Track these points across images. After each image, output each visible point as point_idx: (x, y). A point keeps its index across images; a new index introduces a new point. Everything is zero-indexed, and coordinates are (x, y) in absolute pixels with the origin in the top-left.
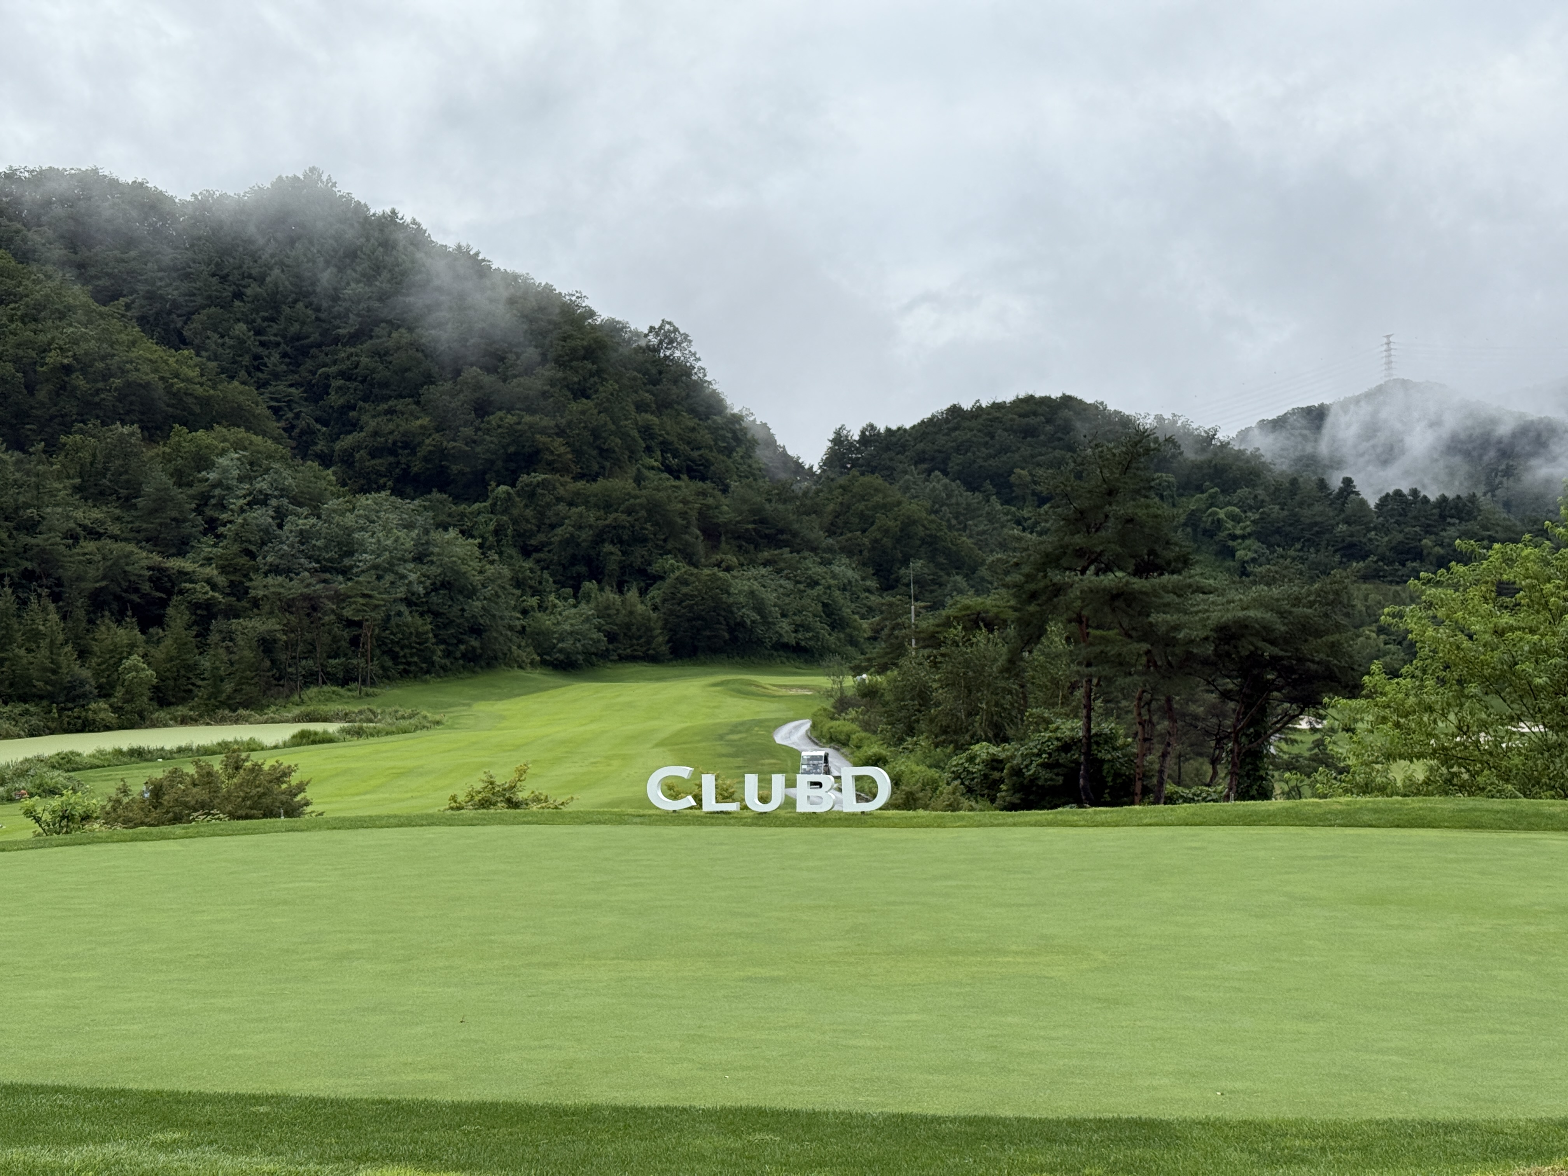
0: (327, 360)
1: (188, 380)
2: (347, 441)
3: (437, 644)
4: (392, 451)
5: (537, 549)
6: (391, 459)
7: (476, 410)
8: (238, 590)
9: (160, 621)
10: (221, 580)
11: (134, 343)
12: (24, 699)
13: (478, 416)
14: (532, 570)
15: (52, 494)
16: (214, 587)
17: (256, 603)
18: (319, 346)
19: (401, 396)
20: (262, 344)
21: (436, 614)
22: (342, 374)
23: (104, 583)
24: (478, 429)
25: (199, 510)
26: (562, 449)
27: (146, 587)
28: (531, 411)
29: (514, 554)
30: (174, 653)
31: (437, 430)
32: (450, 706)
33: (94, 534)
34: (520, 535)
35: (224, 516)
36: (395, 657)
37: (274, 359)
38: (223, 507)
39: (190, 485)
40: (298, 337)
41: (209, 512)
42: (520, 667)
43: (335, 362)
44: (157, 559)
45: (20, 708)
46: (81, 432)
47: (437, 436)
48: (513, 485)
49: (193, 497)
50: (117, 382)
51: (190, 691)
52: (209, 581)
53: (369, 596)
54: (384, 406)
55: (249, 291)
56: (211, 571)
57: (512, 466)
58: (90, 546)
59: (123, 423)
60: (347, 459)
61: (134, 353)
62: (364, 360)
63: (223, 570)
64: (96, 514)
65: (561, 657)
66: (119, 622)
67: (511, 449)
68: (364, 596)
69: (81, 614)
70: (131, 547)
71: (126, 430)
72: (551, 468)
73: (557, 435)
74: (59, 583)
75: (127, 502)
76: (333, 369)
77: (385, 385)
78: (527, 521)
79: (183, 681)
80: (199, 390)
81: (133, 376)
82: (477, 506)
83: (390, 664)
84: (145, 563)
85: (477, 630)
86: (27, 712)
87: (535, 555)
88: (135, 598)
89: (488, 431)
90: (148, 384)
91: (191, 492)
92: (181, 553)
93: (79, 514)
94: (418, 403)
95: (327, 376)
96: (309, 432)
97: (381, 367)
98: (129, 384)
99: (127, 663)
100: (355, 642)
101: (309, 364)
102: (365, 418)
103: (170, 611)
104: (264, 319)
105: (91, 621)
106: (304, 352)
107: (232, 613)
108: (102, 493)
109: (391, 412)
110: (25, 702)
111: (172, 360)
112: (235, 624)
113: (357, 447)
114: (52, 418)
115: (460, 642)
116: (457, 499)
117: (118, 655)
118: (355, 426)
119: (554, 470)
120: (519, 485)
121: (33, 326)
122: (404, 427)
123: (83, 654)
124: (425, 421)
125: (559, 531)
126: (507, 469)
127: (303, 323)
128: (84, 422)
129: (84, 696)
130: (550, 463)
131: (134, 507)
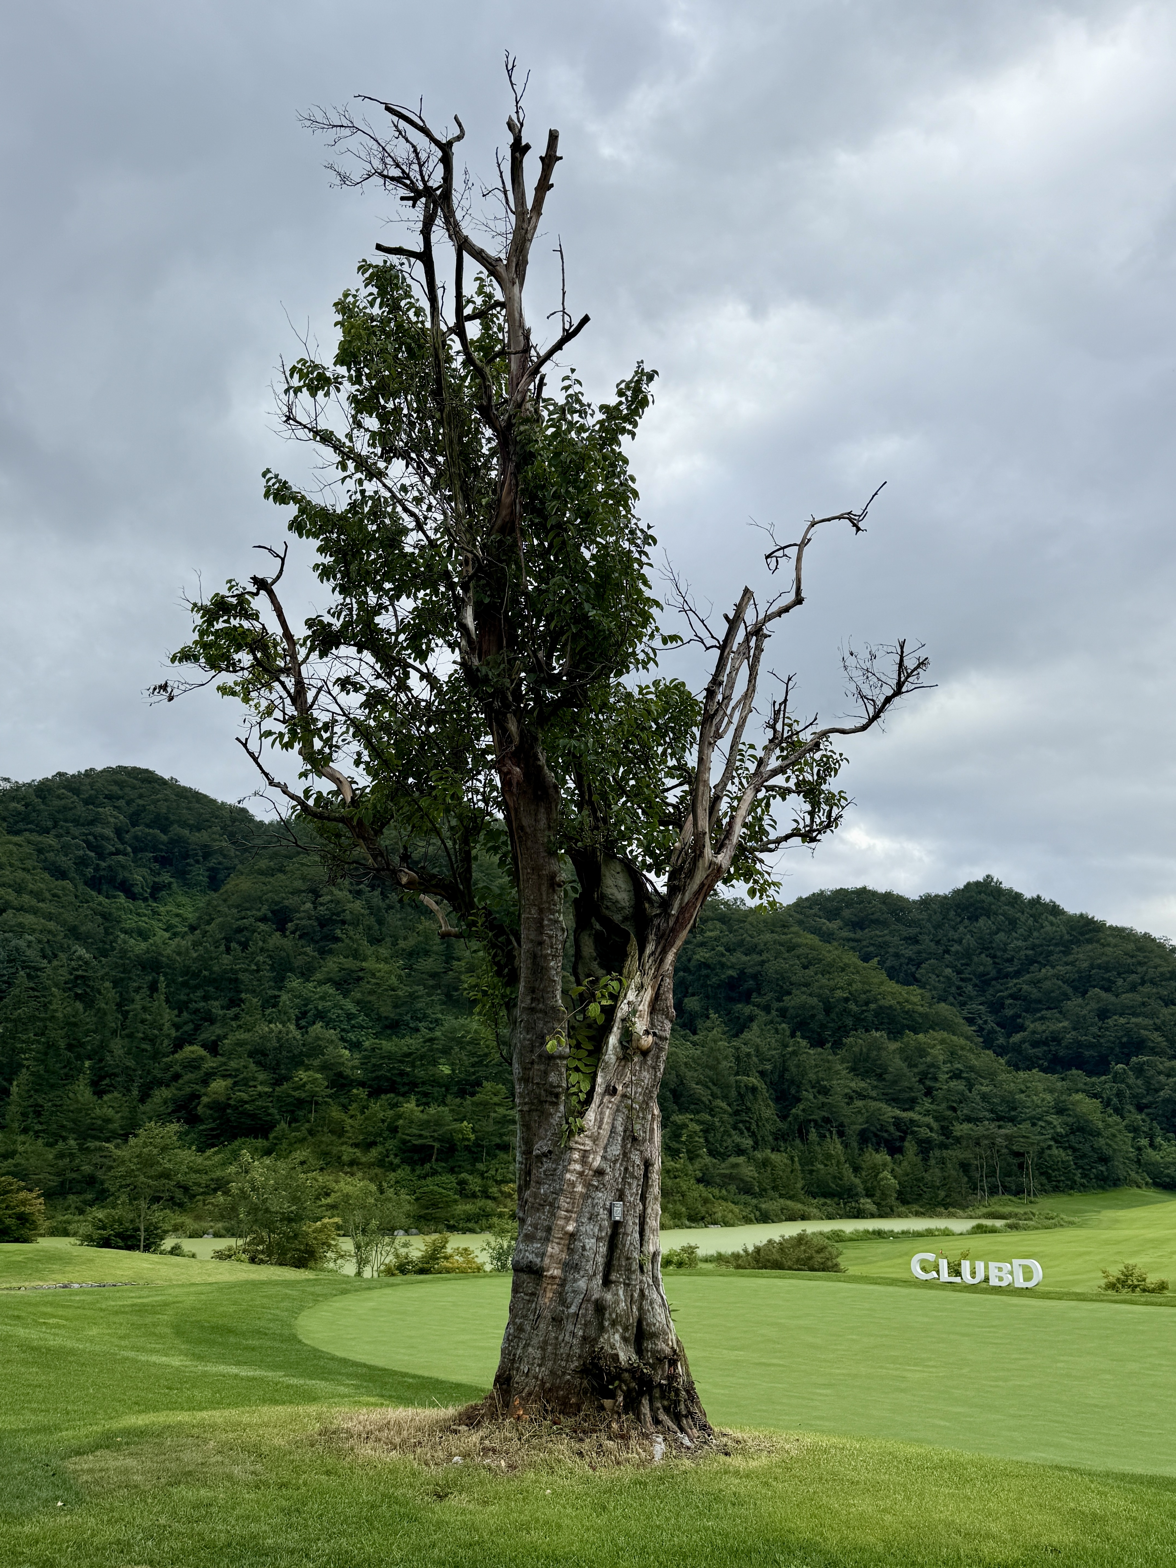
0: (1002, 988)
1: (915, 1004)
2: (1017, 1038)
3: (1076, 1169)
4: (1045, 1043)
5: (1147, 1106)
6: (1046, 1048)
7: (1098, 1016)
8: (946, 1131)
9: (900, 1150)
10: (935, 1125)
11: (882, 983)
12: (825, 1196)
13: (1100, 1019)
14: (1144, 1121)
15: (837, 1072)
16: (931, 1130)
17: (958, 1140)
18: (996, 979)
19: (1049, 1008)
20: (962, 980)
21: (1075, 1150)
22: (1011, 996)
23: (866, 1126)
24: (1100, 1028)
25: (920, 1081)
26: (1160, 1039)
27: (892, 1129)
28: (1135, 1015)
29: (1133, 1110)
30: (909, 1170)
31: (1075, 1029)
32: (1086, 1211)
33: (862, 1096)
34: (1134, 1097)
35: (937, 1085)
36: (1049, 1178)
37: (969, 989)
38: (936, 1079)
39: (916, 1066)
40: (984, 974)
41: (928, 1083)
42: (1139, 1187)
43: (1007, 989)
44: (898, 1112)
45: (823, 1200)
46: (853, 1036)
47: (1073, 1033)
48: (1127, 1065)
49: (919, 1074)
50: (873, 1006)
51: (920, 1195)
52: (928, 1126)
53: (1028, 1137)
54: (1039, 1015)
55: (953, 949)
56: (929, 1120)
57: (1126, 1051)
58: (859, 1103)
59: (877, 1030)
60: (1017, 1049)
61: (883, 988)
62: (1025, 987)
63: (936, 1119)
64: (863, 1084)
65: (1168, 1180)
66: (877, 1151)
67: (1125, 1040)
68: (1024, 1137)
69: (855, 1145)
70: (883, 1105)
71: (878, 1034)
72: (1153, 1051)
73: (1156, 1030)
74: (842, 1125)
75: (880, 1077)
76: (1005, 994)
77: (1039, 1001)
78: (1139, 1087)
79: (916, 1189)
80: (921, 1009)
81: (881, 1002)
82: (1103, 1078)
83: (1045, 1181)
84: (891, 1114)
85: (1104, 1160)
86: (824, 1204)
87: (1146, 1110)
88: (885, 1135)
89: (1107, 1029)
90: (891, 1006)
91: (916, 1070)
92: (911, 1109)
93: (853, 1085)
94: (1060, 1012)
95: (1003, 998)
96: (992, 1031)
97: (1035, 991)
98: (880, 1007)
99: (881, 1176)
100: (1021, 1166)
101: (991, 991)
102: (1027, 1023)
103: (906, 1144)
104: (962, 965)
105: (861, 1149)
106: (987, 983)
107: (943, 1146)
108: (867, 1072)
109: (1042, 1018)
110: (825, 1197)
111: (903, 993)
112: (945, 1153)
113: (1023, 1041)
114: (840, 1028)
115: (1092, 1168)
116: (1090, 1074)
117: (875, 1171)
118: (1022, 1028)
119: (1156, 1054)
120: (1131, 1064)
121: (827, 976)
122: (1053, 1027)
123: (856, 1169)
124: (1066, 1024)
125: (1162, 1093)
126: (1123, 1053)
127: (985, 966)
128: (856, 1030)
129: (857, 1194)
130: (1152, 1049)
131: (884, 1079)
